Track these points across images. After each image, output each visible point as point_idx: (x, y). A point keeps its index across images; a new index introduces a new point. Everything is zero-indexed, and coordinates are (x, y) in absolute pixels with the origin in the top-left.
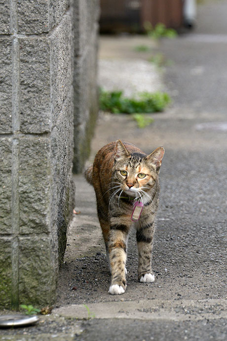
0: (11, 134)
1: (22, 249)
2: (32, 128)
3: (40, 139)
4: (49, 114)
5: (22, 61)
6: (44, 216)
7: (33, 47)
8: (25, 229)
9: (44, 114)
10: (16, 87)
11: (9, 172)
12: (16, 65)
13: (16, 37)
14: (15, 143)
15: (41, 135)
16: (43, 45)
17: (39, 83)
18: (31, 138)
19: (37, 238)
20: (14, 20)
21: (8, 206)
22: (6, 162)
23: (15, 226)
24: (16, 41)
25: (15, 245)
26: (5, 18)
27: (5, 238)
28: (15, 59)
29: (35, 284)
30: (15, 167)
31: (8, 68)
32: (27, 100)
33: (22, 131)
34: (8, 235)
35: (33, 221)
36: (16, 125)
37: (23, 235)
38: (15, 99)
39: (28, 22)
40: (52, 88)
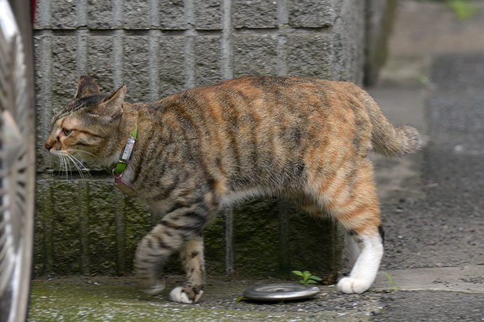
0: (276, 28)
2: (305, 20)
3: (318, 35)
14: (282, 41)
15: (318, 29)
18: (304, 34)
22: (268, 69)
33: (291, 25)
36: (283, 16)
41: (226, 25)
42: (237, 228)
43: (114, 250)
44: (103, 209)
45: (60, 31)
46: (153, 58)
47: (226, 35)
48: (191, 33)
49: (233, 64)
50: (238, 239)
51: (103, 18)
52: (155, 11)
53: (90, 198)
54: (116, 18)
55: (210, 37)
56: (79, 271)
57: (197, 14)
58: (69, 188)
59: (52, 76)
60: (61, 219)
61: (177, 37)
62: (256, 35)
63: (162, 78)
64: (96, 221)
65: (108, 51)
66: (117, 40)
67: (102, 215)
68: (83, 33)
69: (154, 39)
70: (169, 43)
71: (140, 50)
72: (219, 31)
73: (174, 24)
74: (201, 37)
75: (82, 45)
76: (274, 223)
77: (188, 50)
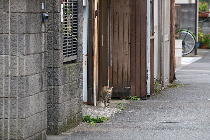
0: (16, 118)
2: (21, 117)
3: (22, 119)
4: (24, 114)
5: (19, 103)
6: (23, 136)
7: (21, 100)
9: (23, 114)
10: (17, 108)
11: (16, 126)
12: (17, 104)
13: (18, 98)
14: (17, 120)
16: (23, 100)
17: (22, 108)
18: (20, 119)
20: (17, 94)
21: (15, 134)
22: (15, 124)
23: (17, 138)
24: (17, 99)
26: (15, 94)
28: (17, 103)
30: (17, 125)
31: (16, 104)
32: (20, 111)
33: (18, 118)
35: (20, 137)
36: (17, 116)
38: (17, 111)
39: (20, 95)
40: (25, 109)
41: (9, 117)
48: (4, 119)
49: (10, 123)
55: (6, 119)
57: (5, 116)
61: (1, 119)
62: (13, 119)
72: (8, 119)
74: (5, 119)
77: (3, 121)
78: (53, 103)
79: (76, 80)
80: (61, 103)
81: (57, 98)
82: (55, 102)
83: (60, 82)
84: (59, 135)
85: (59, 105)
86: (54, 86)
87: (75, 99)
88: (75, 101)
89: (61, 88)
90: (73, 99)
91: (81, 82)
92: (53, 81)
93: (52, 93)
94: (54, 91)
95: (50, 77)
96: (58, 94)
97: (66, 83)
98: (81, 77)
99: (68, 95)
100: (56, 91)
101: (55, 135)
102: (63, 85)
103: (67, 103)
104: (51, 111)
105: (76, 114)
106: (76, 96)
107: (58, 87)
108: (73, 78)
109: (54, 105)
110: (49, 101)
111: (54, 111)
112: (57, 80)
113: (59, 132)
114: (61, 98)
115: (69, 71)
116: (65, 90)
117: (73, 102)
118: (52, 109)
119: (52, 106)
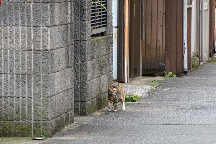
0: (41, 97)
1: (43, 124)
2: (45, 96)
3: (47, 98)
4: (49, 92)
5: (43, 80)
6: (48, 116)
7: (45, 77)
8: (44, 119)
10: (42, 86)
11: (40, 106)
12: (42, 81)
13: (42, 74)
14: (42, 99)
15: (47, 97)
17: (47, 85)
18: (45, 98)
19: (46, 121)
20: (41, 70)
21: (40, 114)
22: (39, 104)
23: (41, 118)
24: (42, 75)
25: (41, 123)
26: (39, 70)
27: (39, 121)
28: (42, 80)
29: (46, 132)
30: (42, 105)
31: (40, 82)
32: (44, 89)
33: (43, 97)
34: (40, 120)
35: (45, 117)
36: (42, 95)
37: (43, 120)
38: (42, 89)
39: (44, 71)
40: (50, 87)
41: (32, 96)
42: (34, 129)
43: (14, 133)
44: (12, 126)
45: (5, 97)
46: (20, 102)
47: (32, 98)
48: (27, 98)
49: (33, 103)
50: (34, 131)
51: (12, 95)
52: (21, 94)
53: (10, 124)
54: (14, 95)
55: (30, 98)
56: (8, 136)
57: (28, 94)
58: (6, 123)
59: (4, 104)
60: (5, 128)
61: (24, 98)
62: (37, 98)
63: (22, 105)
64: (11, 128)
65: (13, 100)
66: (15, 99)
67: (12, 127)
68: (9, 97)
69: (21, 99)
70: (23, 99)
71: (18, 100)
73: (24, 96)
74: (28, 98)
75: (9, 99)
76: (40, 129)
77: (26, 100)
78: (80, 80)
79: (105, 55)
80: (89, 81)
81: (85, 75)
82: (82, 79)
83: (88, 57)
84: (87, 115)
85: (87, 83)
86: (81, 61)
87: (105, 75)
88: (104, 78)
89: (89, 63)
90: (102, 76)
91: (111, 57)
92: (80, 56)
93: (80, 69)
94: (82, 66)
95: (77, 52)
96: (86, 70)
97: (95, 58)
98: (111, 52)
99: (97, 72)
100: (84, 67)
101: (83, 115)
102: (91, 60)
103: (95, 81)
104: (79, 89)
105: (105, 92)
106: (105, 72)
107: (85, 62)
108: (102, 53)
109: (82, 82)
110: (76, 79)
111: (81, 89)
112: (84, 54)
113: (87, 113)
114: (89, 75)
115: (98, 45)
116: (93, 65)
117: (102, 79)
118: (80, 86)
119: (80, 84)
